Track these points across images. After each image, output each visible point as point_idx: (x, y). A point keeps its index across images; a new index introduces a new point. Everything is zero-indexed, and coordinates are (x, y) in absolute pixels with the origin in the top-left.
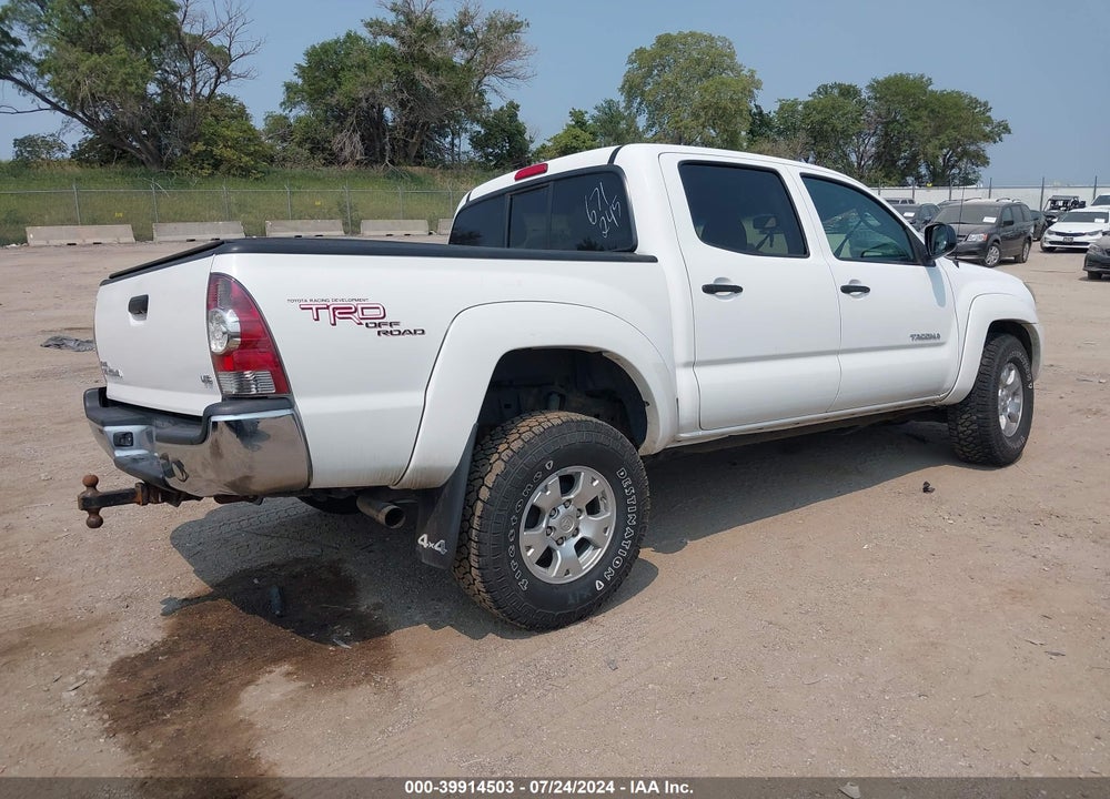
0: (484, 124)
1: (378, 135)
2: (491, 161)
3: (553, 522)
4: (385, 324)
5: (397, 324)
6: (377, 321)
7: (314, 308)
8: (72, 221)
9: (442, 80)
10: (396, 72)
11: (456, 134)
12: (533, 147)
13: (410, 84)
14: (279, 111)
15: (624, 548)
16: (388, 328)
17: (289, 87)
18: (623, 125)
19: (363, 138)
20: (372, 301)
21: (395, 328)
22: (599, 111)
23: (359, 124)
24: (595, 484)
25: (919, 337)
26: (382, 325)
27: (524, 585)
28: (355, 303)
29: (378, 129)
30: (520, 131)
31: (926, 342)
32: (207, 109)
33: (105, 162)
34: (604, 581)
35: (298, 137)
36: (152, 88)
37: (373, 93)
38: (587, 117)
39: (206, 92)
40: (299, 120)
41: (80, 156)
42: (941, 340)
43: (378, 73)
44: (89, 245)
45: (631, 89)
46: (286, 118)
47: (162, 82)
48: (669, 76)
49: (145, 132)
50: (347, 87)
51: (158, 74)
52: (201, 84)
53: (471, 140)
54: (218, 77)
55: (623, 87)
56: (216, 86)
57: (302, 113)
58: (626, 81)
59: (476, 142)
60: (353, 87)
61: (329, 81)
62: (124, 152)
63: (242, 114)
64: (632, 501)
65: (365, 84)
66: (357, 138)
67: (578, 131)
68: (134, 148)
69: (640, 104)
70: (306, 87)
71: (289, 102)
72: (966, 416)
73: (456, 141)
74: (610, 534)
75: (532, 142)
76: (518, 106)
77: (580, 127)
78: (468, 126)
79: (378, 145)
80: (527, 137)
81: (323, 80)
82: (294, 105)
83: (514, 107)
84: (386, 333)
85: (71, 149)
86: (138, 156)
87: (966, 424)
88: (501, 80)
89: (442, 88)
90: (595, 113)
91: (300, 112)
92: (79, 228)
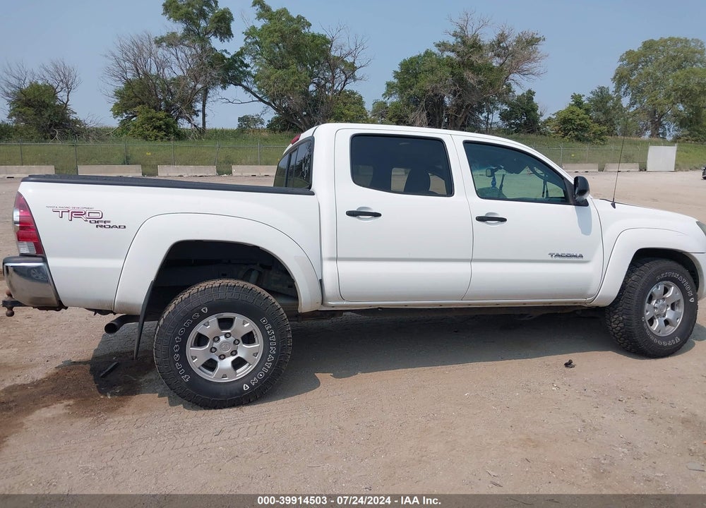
0: (509, 104)
1: (439, 112)
2: (513, 128)
3: (215, 345)
4: (102, 222)
5: (109, 222)
6: (97, 220)
7: (61, 211)
8: (256, 163)
9: (481, 77)
10: (452, 73)
11: (490, 112)
12: (542, 119)
13: (461, 81)
14: (381, 99)
15: (266, 367)
16: (103, 224)
17: (388, 85)
18: (610, 104)
19: (428, 115)
20: (95, 209)
21: (107, 224)
22: (594, 95)
23: (426, 106)
24: (246, 326)
25: (558, 255)
26: (100, 222)
27: (186, 378)
28: (85, 210)
29: (439, 109)
30: (534, 109)
31: (566, 259)
32: (338, 99)
33: (282, 130)
34: (250, 385)
35: (390, 114)
36: (312, 88)
37: (436, 87)
38: (584, 99)
39: (339, 88)
40: (392, 104)
41: (272, 127)
42: (584, 259)
43: (440, 74)
44: (263, 176)
45: (620, 79)
46: (385, 103)
47: (318, 85)
48: (650, 69)
49: (305, 113)
50: (422, 83)
51: (316, 80)
52: (337, 85)
53: (500, 115)
54: (346, 80)
55: (615, 78)
56: (344, 85)
57: (395, 100)
58: (617, 74)
59: (504, 116)
60: (426, 83)
61: (412, 80)
62: (294, 124)
63: (360, 101)
64: (273, 338)
65: (431, 81)
66: (424, 115)
67: (575, 108)
68: (299, 122)
69: (627, 89)
70: (399, 84)
71: (388, 94)
72: (616, 316)
73: (490, 116)
74: (258, 358)
75: (541, 116)
76: (534, 93)
77: (578, 105)
78: (499, 106)
79: (438, 118)
80: (538, 112)
81: (409, 80)
82: (391, 95)
83: (531, 94)
84: (101, 226)
85: (266, 123)
86: (300, 127)
87: (616, 322)
88: (522, 76)
89: (480, 82)
90: (591, 96)
91: (394, 99)
92: (259, 167)
